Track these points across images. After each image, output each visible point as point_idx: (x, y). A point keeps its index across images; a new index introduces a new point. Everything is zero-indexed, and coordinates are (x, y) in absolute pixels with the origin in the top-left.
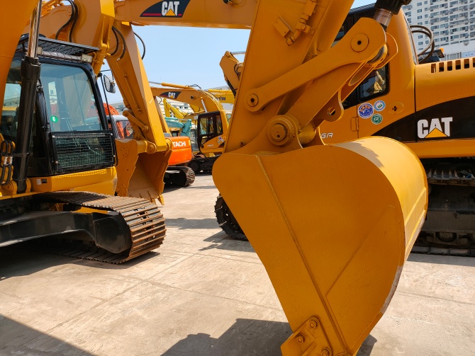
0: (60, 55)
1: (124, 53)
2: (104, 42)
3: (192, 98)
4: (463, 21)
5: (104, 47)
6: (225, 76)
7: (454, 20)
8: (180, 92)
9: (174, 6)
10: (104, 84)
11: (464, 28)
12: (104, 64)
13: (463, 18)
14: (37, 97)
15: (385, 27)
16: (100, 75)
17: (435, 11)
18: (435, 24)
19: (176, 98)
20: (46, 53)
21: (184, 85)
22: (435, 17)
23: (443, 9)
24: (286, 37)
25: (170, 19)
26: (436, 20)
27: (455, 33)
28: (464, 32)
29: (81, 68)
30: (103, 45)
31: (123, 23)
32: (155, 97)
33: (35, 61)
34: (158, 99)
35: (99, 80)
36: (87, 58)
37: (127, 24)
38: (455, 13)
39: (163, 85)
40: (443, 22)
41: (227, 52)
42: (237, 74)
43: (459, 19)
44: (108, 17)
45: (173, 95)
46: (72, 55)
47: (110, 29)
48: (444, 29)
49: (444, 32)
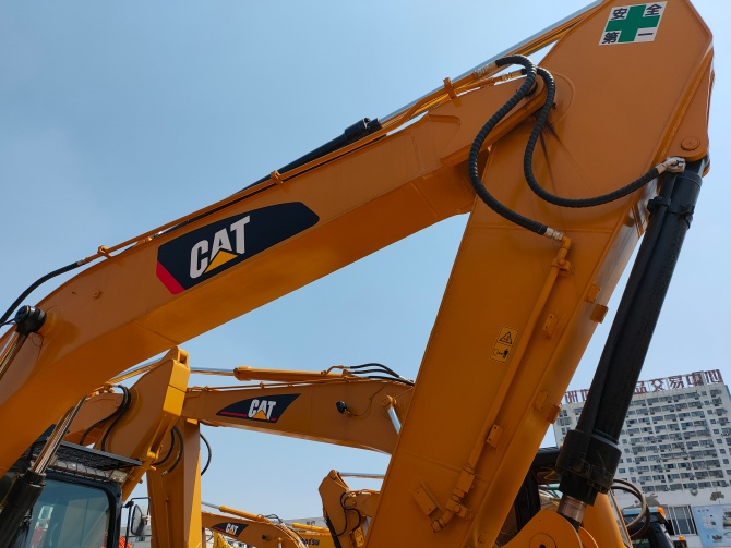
0: (81, 468)
1: (176, 463)
2: (152, 450)
3: (264, 538)
4: (680, 454)
5: (150, 458)
6: (324, 509)
7: (667, 452)
8: (246, 526)
9: (268, 407)
10: (131, 519)
11: (683, 465)
12: (141, 482)
13: (679, 451)
14: (15, 537)
15: (576, 525)
16: (130, 505)
17: (636, 436)
18: (640, 455)
19: (237, 536)
20: (61, 464)
21: (255, 514)
22: (637, 444)
23: (646, 434)
24: (430, 516)
25: (258, 423)
26: (640, 449)
27: (673, 472)
28: (684, 470)
29: (105, 490)
30: (150, 454)
31: (189, 420)
32: (203, 530)
33: (38, 479)
34: (208, 532)
35: (125, 512)
36: (119, 476)
37: (195, 422)
38: (665, 442)
39: (222, 510)
40: (651, 453)
41: (332, 472)
42: (345, 509)
43: (673, 451)
44: (171, 415)
45: (232, 529)
46: (99, 468)
47: (168, 432)
48: (655, 463)
49: (655, 467)
